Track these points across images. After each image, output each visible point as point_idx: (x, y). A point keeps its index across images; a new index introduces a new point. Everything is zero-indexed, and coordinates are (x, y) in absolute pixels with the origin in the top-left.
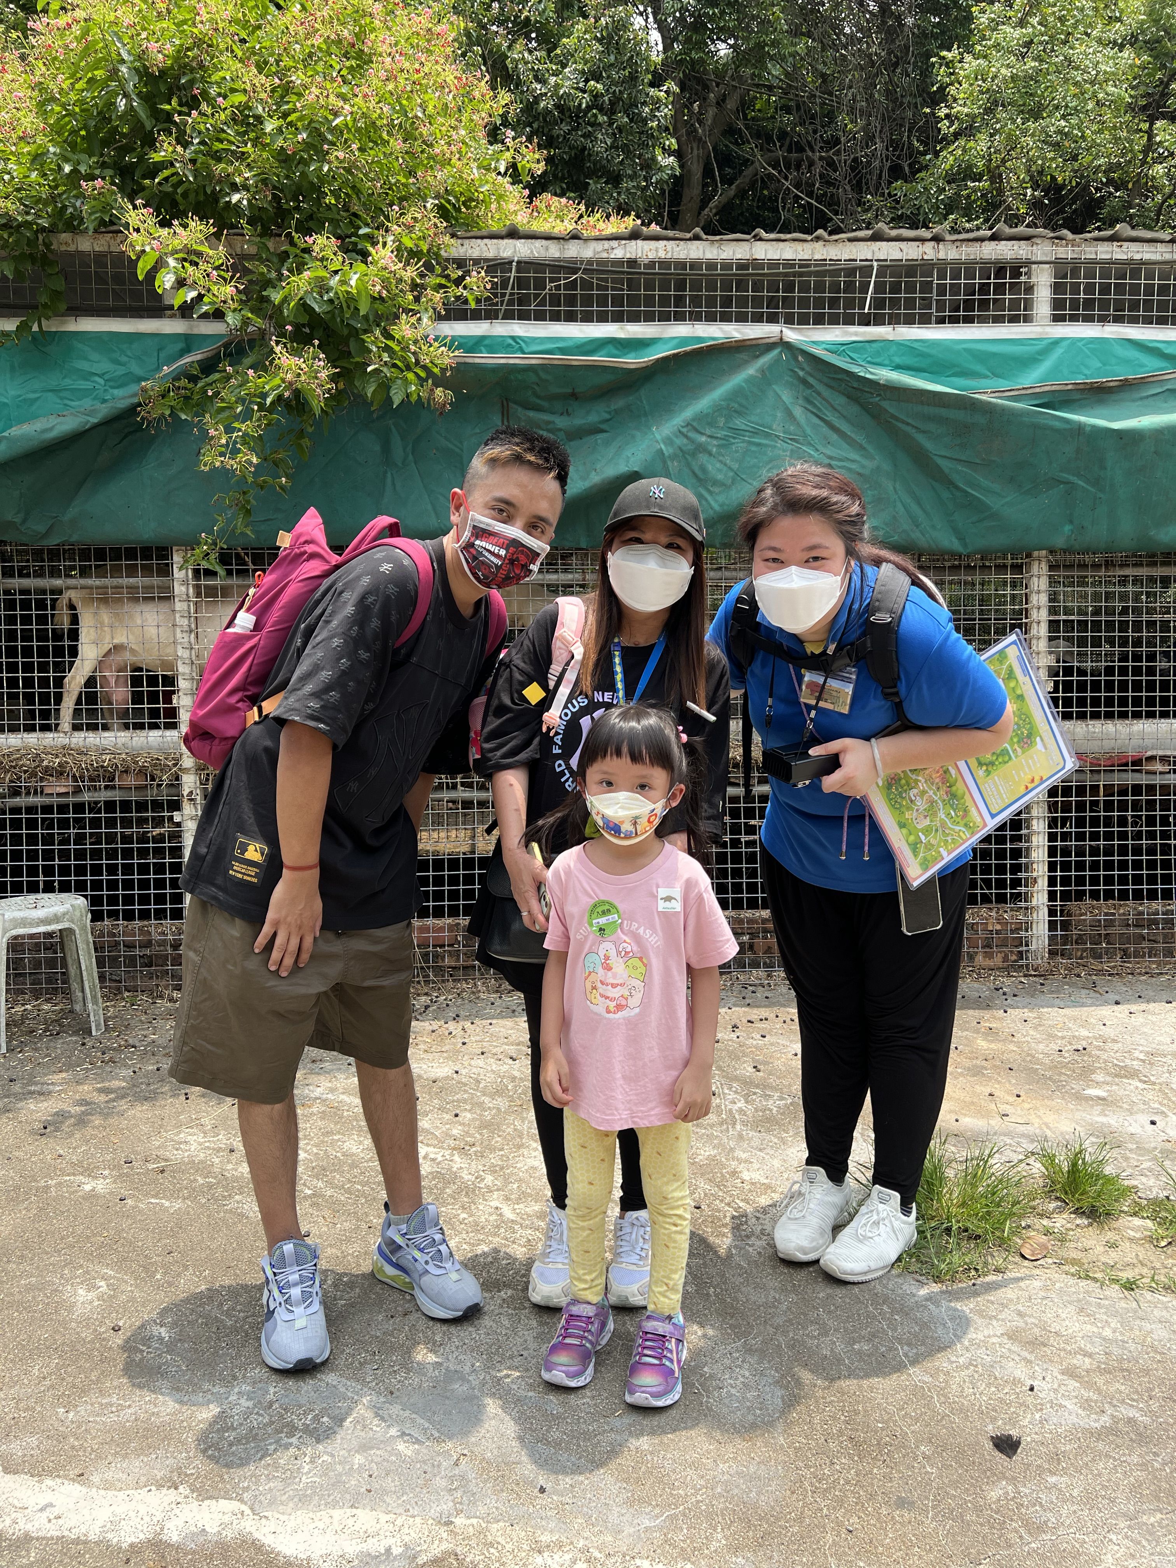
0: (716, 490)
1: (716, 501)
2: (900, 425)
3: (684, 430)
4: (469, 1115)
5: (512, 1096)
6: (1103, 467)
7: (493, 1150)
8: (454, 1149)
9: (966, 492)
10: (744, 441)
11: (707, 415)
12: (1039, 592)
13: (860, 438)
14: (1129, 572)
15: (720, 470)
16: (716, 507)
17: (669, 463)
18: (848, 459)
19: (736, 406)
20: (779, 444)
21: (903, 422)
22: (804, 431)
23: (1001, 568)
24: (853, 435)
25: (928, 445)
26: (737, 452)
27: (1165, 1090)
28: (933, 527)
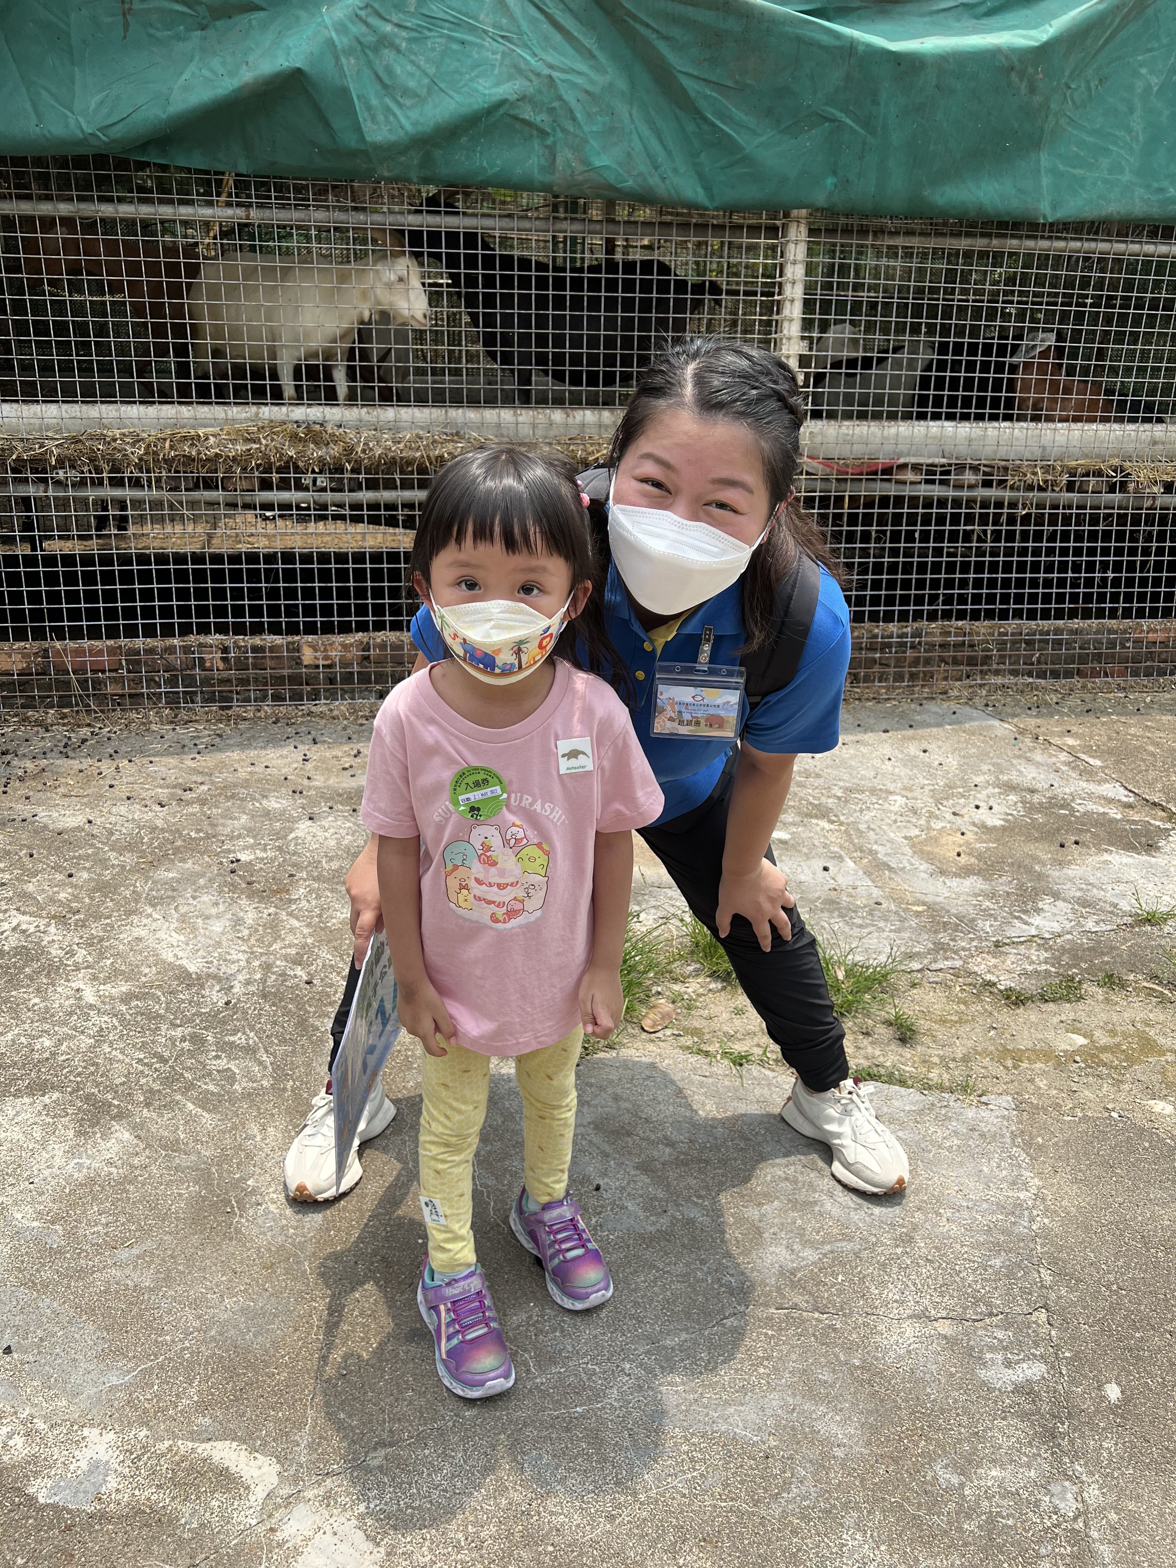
0: (408, 102)
1: (408, 118)
2: (638, 26)
3: (362, 13)
4: (85, 875)
5: (144, 851)
6: (875, 102)
7: (97, 917)
8: (53, 917)
9: (713, 125)
10: (442, 36)
12: (794, 263)
13: (589, 42)
14: (900, 241)
15: (412, 75)
16: (409, 127)
17: (344, 60)
18: (574, 71)
20: (488, 43)
21: (643, 23)
22: (519, 27)
23: (754, 230)
24: (581, 37)
25: (672, 58)
26: (433, 49)
27: (851, 832)
28: (675, 170)
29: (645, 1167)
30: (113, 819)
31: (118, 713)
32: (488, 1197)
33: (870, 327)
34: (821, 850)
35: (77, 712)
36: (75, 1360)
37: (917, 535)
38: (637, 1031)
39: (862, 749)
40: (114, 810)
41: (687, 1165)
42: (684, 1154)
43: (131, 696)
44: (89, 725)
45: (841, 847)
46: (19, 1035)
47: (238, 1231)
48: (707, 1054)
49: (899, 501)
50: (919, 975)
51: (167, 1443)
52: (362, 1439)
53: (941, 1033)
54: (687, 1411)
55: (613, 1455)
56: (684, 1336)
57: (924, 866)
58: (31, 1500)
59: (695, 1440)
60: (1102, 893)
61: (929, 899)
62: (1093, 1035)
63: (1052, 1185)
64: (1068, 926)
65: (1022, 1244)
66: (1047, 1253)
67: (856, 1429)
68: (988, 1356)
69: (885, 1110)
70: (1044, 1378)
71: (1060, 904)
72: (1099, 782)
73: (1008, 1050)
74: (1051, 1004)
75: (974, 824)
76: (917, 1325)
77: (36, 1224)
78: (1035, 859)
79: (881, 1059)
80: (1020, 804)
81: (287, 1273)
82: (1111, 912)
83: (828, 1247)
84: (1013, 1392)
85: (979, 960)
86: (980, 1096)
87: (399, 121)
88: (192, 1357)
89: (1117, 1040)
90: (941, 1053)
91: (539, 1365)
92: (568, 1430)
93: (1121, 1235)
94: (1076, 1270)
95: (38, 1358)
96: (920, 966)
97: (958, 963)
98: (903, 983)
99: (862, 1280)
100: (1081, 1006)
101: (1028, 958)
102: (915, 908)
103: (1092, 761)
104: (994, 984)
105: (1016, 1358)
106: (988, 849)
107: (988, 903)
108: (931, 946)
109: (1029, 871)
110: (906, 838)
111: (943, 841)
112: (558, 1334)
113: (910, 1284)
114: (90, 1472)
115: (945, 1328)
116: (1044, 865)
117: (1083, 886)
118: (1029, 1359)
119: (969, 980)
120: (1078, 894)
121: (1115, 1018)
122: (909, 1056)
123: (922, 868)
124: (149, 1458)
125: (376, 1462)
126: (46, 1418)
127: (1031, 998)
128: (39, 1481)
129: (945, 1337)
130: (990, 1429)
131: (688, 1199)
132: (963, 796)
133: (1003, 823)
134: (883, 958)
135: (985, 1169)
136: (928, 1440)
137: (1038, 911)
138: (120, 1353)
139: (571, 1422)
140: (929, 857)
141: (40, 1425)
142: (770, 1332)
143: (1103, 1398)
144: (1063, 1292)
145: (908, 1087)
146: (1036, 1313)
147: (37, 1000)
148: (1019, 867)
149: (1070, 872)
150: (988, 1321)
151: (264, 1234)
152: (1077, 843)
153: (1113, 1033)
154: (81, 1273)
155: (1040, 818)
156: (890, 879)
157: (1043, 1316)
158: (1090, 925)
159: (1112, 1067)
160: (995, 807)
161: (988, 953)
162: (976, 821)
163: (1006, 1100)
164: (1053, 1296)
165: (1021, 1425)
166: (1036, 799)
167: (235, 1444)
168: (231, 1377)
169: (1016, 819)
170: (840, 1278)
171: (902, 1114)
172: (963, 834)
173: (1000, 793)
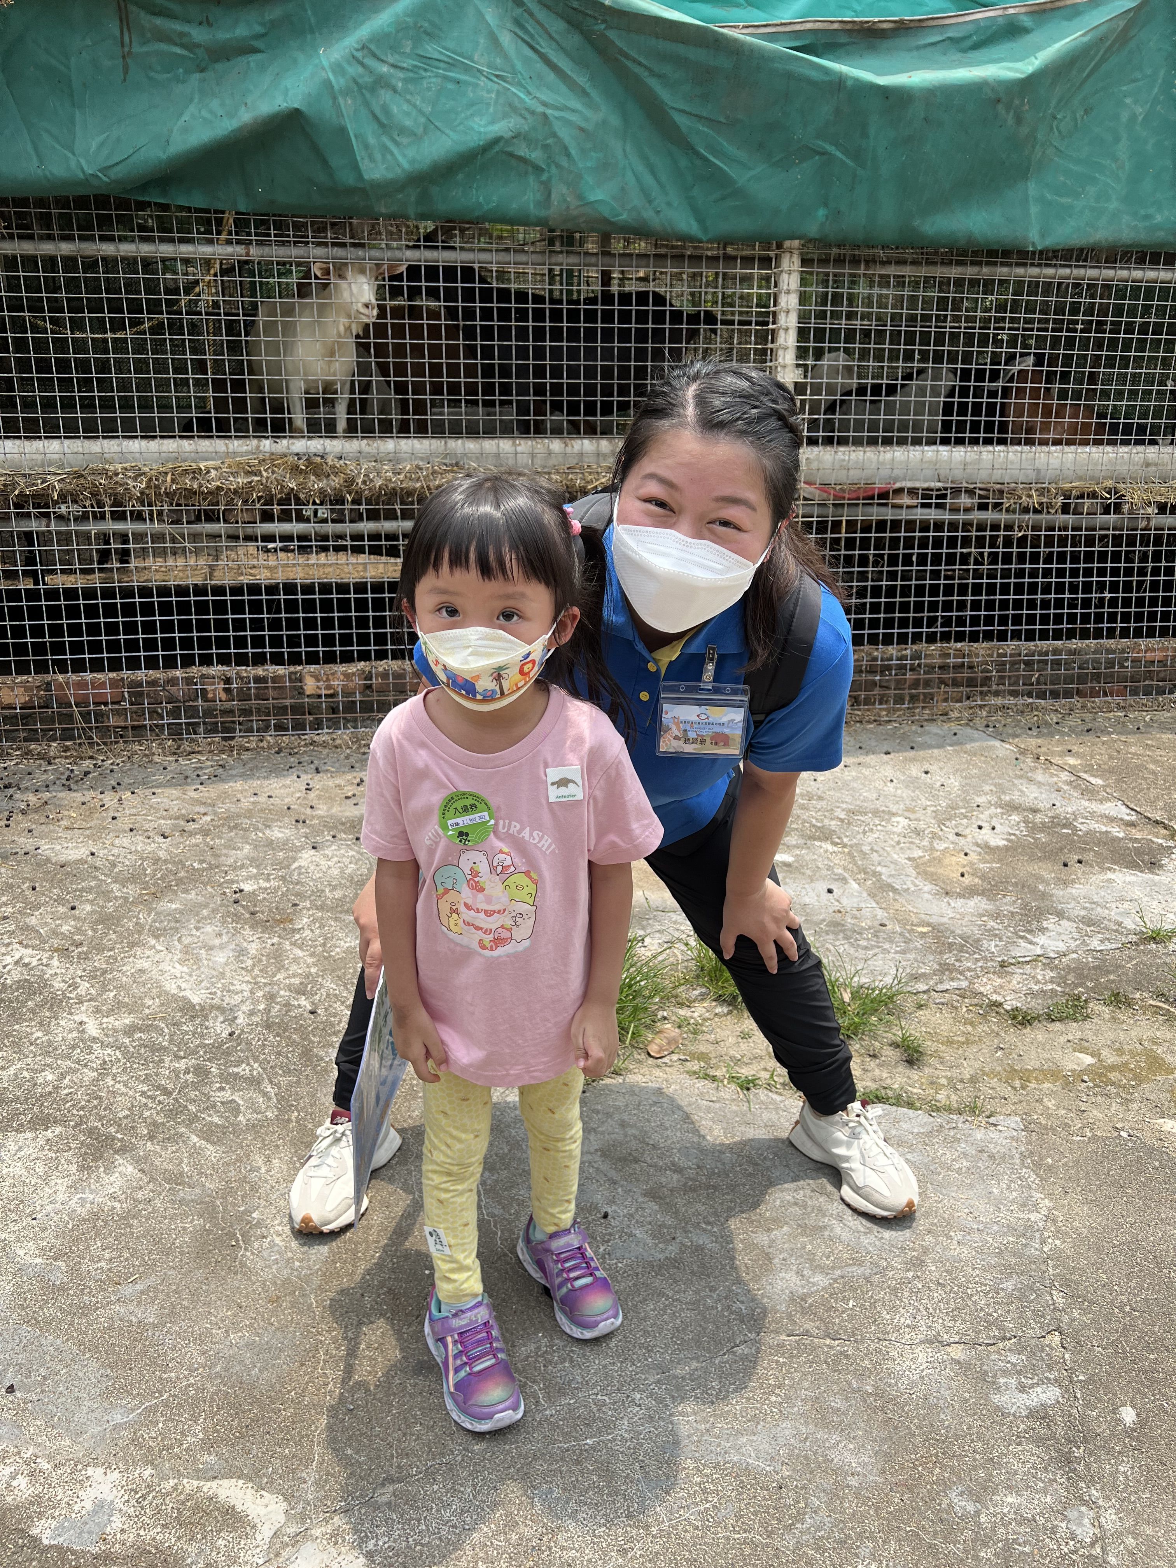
0: (405, 141)
1: (404, 156)
2: (629, 64)
3: (359, 55)
4: (88, 908)
5: (147, 882)
6: (865, 135)
7: (100, 949)
8: (57, 950)
9: (706, 160)
10: (437, 76)
11: (388, 35)
12: (788, 292)
13: (582, 80)
14: (892, 270)
15: (408, 114)
16: (406, 166)
17: (341, 100)
18: (568, 108)
19: (426, 24)
20: (482, 82)
21: (635, 61)
22: (513, 66)
23: (748, 261)
24: (573, 76)
25: (664, 94)
26: (429, 89)
27: (854, 853)
28: (669, 204)
29: (653, 1194)
30: (115, 851)
31: (121, 745)
32: (495, 1226)
33: (864, 355)
34: (825, 872)
35: (80, 744)
36: (78, 1398)
37: (914, 558)
38: (643, 1056)
39: (864, 771)
40: (117, 841)
41: (695, 1191)
42: (692, 1179)
43: (134, 728)
44: (91, 758)
45: (845, 869)
46: (22, 1069)
47: (243, 1265)
48: (714, 1079)
49: (896, 525)
50: (925, 997)
51: (172, 1482)
52: (369, 1475)
53: (948, 1054)
54: (698, 1441)
55: (623, 1487)
56: (695, 1364)
57: (928, 887)
58: (35, 1541)
59: (707, 1471)
60: (1107, 911)
61: (934, 920)
62: (1100, 1054)
63: (1063, 1206)
64: (1073, 945)
65: (1034, 1267)
66: (1059, 1275)
67: (870, 1457)
68: (1002, 1380)
69: (894, 1132)
70: (1058, 1402)
71: (1064, 923)
72: (1101, 801)
73: (1016, 1070)
74: (1058, 1024)
75: (978, 845)
76: (929, 1350)
77: (38, 1260)
78: (1039, 879)
79: (889, 1081)
80: (1023, 824)
81: (293, 1307)
82: (1116, 931)
83: (838, 1273)
84: (1027, 1417)
85: (985, 980)
86: (988, 1117)
87: (395, 159)
88: (197, 1393)
89: (1125, 1058)
90: (949, 1074)
91: (548, 1397)
92: (578, 1463)
93: (1133, 1255)
94: (1088, 1292)
95: (41, 1397)
96: (926, 988)
97: (964, 984)
98: (909, 1004)
99: (873, 1305)
100: (1087, 1025)
101: (1033, 977)
102: (920, 929)
103: (1093, 780)
104: (1001, 1004)
105: (1030, 1382)
106: (991, 869)
107: (992, 923)
108: (936, 967)
109: (1033, 890)
110: (909, 859)
111: (946, 861)
112: (567, 1364)
113: (921, 1308)
114: (95, 1512)
115: (958, 1353)
116: (1048, 884)
117: (1087, 905)
118: (1043, 1383)
119: (976, 1001)
120: (1083, 913)
121: (1122, 1036)
122: (916, 1078)
123: (926, 889)
124: (154, 1498)
125: (384, 1499)
126: (49, 1458)
127: (1037, 1018)
128: (43, 1521)
129: (959, 1362)
130: (1005, 1455)
131: (697, 1226)
132: (965, 817)
133: (1005, 843)
134: (888, 980)
135: (995, 1190)
136: (943, 1467)
137: (1043, 930)
138: (125, 1390)
139: (581, 1454)
140: (932, 878)
141: (44, 1465)
142: (781, 1360)
143: (1119, 1421)
144: (1076, 1314)
145: (916, 1109)
146: (1049, 1337)
147: (40, 1034)
148: (1023, 887)
149: (1074, 891)
150: (1001, 1345)
151: (270, 1267)
152: (1080, 862)
153: (1120, 1051)
154: (84, 1310)
155: (1042, 837)
156: (895, 900)
157: (1056, 1339)
158: (1095, 943)
159: (1120, 1086)
160: (998, 827)
161: (994, 973)
162: (979, 842)
163: (1015, 1121)
164: (1066, 1318)
165: (1036, 1451)
166: (1039, 818)
167: (241, 1482)
168: (237, 1414)
169: (1019, 839)
170: (851, 1303)
171: (911, 1136)
172: (966, 854)
173: (1002, 813)
